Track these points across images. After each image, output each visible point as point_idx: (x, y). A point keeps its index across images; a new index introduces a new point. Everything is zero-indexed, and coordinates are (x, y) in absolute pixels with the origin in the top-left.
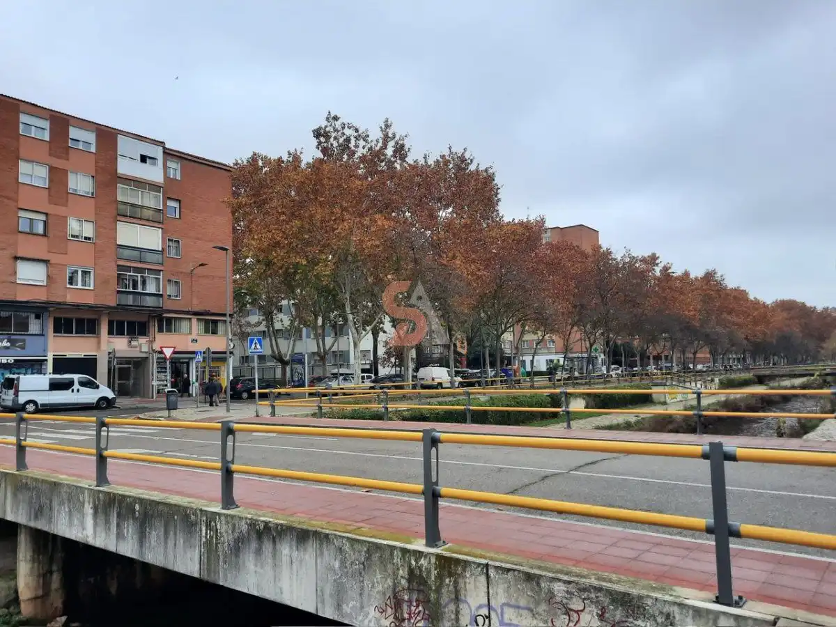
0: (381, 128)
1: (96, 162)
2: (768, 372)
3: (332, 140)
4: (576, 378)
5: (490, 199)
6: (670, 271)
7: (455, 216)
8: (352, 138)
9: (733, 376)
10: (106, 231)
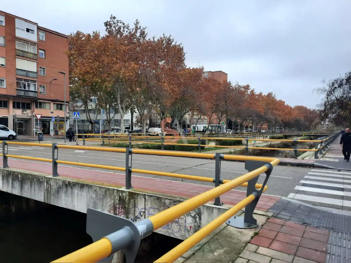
0: (135, 23)
1: (5, 30)
2: (289, 134)
3: (113, 27)
4: (213, 134)
5: (180, 58)
6: (254, 92)
7: (165, 64)
8: (122, 27)
9: (275, 135)
10: (11, 62)
